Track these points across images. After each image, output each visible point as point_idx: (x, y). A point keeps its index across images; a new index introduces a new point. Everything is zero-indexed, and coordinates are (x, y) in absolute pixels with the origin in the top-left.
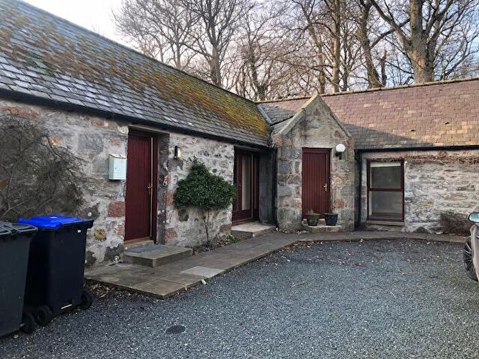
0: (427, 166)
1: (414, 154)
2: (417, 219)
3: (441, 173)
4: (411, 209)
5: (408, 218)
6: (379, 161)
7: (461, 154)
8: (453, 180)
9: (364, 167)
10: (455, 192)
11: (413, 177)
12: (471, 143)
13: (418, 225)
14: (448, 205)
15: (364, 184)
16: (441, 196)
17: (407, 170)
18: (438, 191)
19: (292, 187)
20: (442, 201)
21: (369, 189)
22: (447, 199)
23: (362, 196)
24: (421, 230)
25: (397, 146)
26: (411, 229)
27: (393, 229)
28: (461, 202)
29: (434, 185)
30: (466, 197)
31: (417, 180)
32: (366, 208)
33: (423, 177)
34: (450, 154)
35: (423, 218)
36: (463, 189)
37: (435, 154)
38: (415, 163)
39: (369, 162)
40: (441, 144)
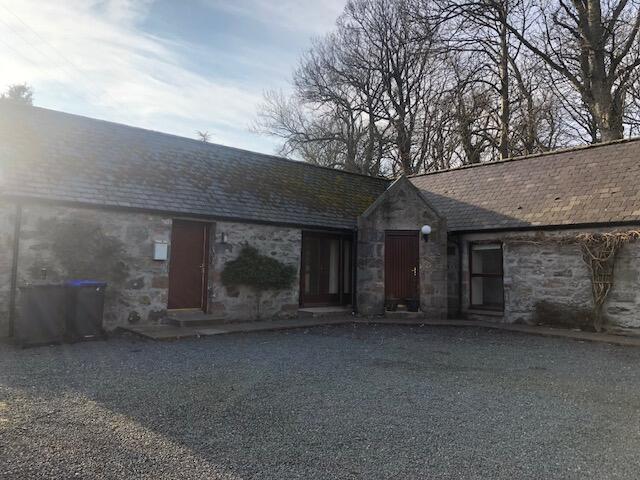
0: (525, 249)
1: (512, 235)
2: (516, 309)
3: (537, 257)
4: (510, 297)
5: (507, 308)
6: (483, 243)
7: (558, 235)
8: (550, 264)
9: (466, 250)
10: (552, 278)
11: (511, 261)
12: (567, 222)
13: (518, 315)
14: (546, 293)
15: (466, 269)
16: (538, 283)
17: (505, 253)
18: (535, 276)
19: (374, 270)
20: (540, 288)
21: (472, 275)
22: (544, 285)
23: (464, 282)
24: (519, 322)
25: (496, 227)
26: (511, 319)
27: (494, 320)
28: (558, 289)
29: (531, 270)
30: (564, 284)
31: (515, 264)
32: (467, 296)
33: (520, 261)
34: (547, 234)
35: (523, 308)
36: (560, 274)
37: (532, 234)
38: (512, 246)
39: (471, 244)
40: (538, 224)
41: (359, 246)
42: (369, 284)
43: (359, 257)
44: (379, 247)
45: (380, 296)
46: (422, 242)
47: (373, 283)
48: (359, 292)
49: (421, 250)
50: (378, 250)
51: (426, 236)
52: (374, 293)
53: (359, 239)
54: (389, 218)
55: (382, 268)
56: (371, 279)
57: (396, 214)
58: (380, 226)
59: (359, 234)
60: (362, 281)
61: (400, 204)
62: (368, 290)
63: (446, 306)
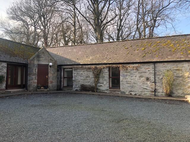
0: (78, 70)
1: (75, 66)
2: (76, 87)
3: (81, 72)
4: (74, 84)
5: (74, 87)
6: (67, 68)
7: (87, 66)
8: (85, 74)
9: (62, 70)
10: (85, 78)
11: (75, 74)
12: (89, 63)
13: (76, 89)
14: (84, 82)
15: (62, 76)
16: (82, 79)
17: (73, 71)
18: (81, 78)
20: (82, 81)
21: (64, 78)
22: (83, 80)
23: (62, 80)
24: (77, 90)
25: (71, 64)
26: (74, 90)
27: (70, 90)
28: (87, 81)
29: (80, 76)
30: (88, 80)
31: (76, 74)
32: (63, 84)
33: (77, 74)
34: (84, 66)
35: (77, 86)
36: (87, 77)
37: (80, 66)
38: (75, 70)
39: (64, 69)
40: (82, 63)
41: (29, 69)
42: (32, 81)
43: (28, 73)
44: (35, 69)
45: (36, 85)
46: (49, 68)
47: (33, 81)
48: (28, 84)
49: (49, 70)
50: (35, 70)
51: (51, 66)
52: (34, 84)
53: (29, 66)
54: (39, 60)
55: (36, 76)
56: (32, 79)
57: (41, 59)
58: (36, 63)
59: (29, 65)
60: (30, 80)
61: (43, 56)
62: (32, 83)
63: (56, 87)
